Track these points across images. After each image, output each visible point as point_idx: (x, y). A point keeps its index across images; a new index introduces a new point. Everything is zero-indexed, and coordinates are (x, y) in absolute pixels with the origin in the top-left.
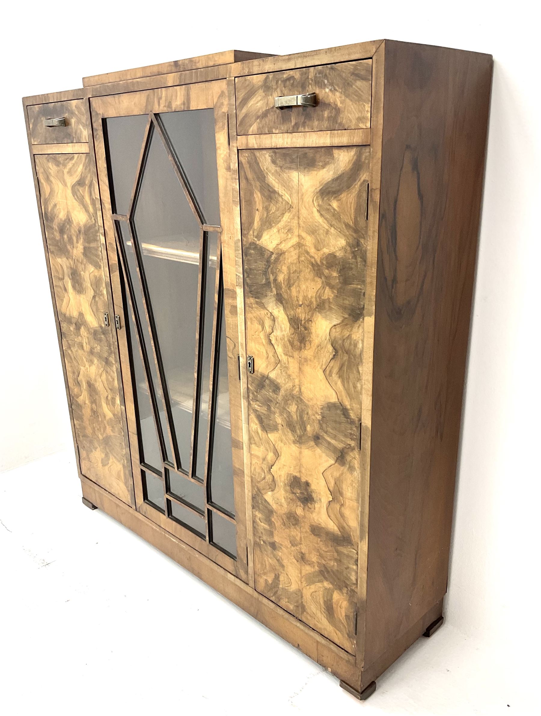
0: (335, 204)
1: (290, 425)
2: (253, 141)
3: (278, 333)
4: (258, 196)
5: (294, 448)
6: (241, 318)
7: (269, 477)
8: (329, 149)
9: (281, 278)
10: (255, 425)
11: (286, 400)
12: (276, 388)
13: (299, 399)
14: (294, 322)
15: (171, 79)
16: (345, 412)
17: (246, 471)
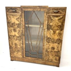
0: (60, 20)
1: (52, 42)
2: (50, 15)
3: (51, 33)
4: (50, 20)
5: (52, 44)
6: (46, 32)
7: (48, 48)
8: (60, 16)
9: (52, 27)
10: (47, 43)
11: (52, 39)
12: (50, 38)
13: (54, 39)
14: (54, 32)
15: (38, 8)
16: (60, 39)
17: (45, 48)
